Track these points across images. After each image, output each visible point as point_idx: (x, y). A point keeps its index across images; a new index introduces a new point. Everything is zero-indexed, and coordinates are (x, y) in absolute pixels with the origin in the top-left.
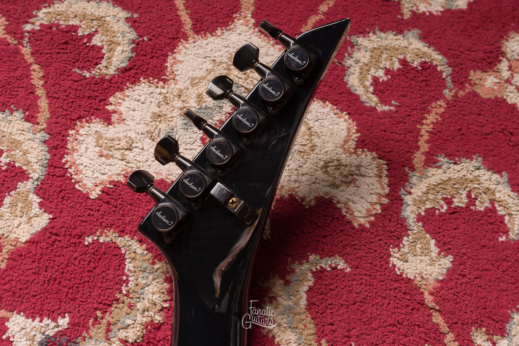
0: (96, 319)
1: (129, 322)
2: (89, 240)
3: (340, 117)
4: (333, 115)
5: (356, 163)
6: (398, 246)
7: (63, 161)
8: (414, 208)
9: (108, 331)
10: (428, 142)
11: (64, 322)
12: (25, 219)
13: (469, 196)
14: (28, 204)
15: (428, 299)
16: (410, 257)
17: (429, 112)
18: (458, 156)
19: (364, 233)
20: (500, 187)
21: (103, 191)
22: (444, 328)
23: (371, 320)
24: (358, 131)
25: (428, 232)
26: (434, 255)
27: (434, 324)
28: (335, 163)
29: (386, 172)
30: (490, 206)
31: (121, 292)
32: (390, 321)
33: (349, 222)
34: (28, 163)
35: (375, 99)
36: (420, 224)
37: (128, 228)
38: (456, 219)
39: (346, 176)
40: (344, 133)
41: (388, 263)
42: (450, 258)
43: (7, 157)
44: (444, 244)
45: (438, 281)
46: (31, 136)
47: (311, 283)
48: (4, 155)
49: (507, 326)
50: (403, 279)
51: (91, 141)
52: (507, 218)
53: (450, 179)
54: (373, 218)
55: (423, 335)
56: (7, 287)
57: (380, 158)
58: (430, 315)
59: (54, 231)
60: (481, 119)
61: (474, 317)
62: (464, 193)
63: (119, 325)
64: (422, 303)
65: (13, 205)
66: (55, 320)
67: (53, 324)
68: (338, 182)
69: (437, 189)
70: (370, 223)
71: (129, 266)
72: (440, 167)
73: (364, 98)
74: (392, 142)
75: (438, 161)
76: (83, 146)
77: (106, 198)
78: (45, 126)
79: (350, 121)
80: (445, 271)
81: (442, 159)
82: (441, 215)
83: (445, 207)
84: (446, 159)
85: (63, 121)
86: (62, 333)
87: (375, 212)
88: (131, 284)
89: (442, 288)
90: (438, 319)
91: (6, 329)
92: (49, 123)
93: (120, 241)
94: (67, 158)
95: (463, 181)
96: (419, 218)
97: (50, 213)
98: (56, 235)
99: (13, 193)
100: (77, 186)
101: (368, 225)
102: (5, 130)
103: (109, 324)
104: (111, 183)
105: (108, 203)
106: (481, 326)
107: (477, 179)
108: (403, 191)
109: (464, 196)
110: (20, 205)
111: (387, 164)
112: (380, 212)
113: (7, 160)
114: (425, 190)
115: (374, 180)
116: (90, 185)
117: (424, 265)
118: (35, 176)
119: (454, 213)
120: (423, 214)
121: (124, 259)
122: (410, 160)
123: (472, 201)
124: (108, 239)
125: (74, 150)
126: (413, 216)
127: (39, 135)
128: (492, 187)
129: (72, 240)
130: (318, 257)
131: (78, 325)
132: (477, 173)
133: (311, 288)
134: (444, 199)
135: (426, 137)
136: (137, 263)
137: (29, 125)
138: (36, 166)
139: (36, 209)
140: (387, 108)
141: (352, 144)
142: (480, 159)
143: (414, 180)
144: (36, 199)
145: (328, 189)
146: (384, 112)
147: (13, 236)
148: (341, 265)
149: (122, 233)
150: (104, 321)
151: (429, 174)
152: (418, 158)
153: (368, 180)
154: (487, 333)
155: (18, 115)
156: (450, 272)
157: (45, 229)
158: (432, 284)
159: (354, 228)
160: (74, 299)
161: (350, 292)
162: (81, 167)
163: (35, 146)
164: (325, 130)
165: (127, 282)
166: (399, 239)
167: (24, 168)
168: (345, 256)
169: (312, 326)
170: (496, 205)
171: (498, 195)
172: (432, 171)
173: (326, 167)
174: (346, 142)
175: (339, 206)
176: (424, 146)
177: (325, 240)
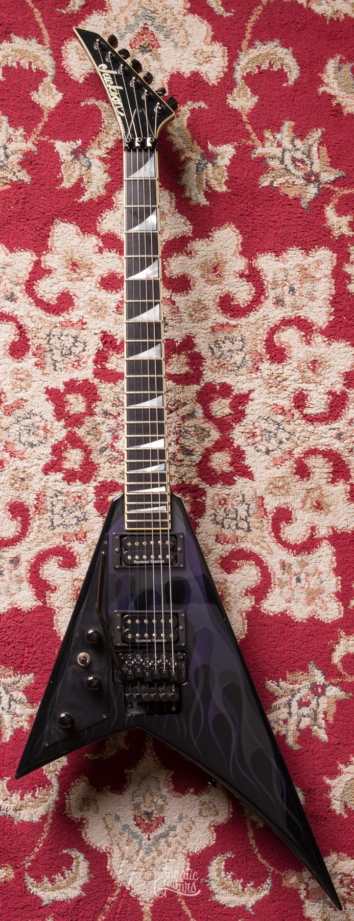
0: (93, 140)
1: (107, 140)
2: (83, 104)
3: (203, 23)
4: (199, 22)
5: (211, 50)
6: (231, 93)
7: (62, 64)
8: (241, 73)
9: (99, 144)
10: (250, 33)
11: (79, 142)
12: (51, 96)
13: (270, 63)
14: (51, 89)
15: (245, 118)
16: (237, 98)
17: (252, 14)
18: (266, 40)
19: (214, 89)
20: (287, 56)
21: (85, 79)
22: (251, 131)
23: (217, 130)
24: (212, 31)
25: (247, 85)
26: (249, 96)
27: (246, 129)
28: (200, 51)
29: (227, 54)
30: (280, 67)
31: (102, 127)
32: (226, 130)
33: (207, 83)
34: (46, 67)
35: (222, 9)
36: (243, 81)
37: (100, 96)
38: (262, 76)
39: (206, 58)
40: (205, 33)
41: (226, 102)
42: (257, 97)
43: (35, 65)
44: (255, 90)
45: (250, 109)
46: (43, 52)
47: (189, 116)
48: (33, 64)
49: (281, 128)
50: (233, 109)
51: (74, 51)
52: (288, 73)
53: (261, 54)
54: (219, 80)
55: (241, 135)
56: (51, 129)
57: (224, 46)
58: (245, 126)
59: (66, 101)
60: (282, 15)
61: (266, 125)
62: (268, 61)
63: (103, 142)
64: (241, 120)
65: (44, 90)
66: (75, 142)
67: (75, 144)
68: (201, 62)
69: (253, 61)
70: (218, 83)
71: (103, 115)
72: (256, 48)
73: (216, 10)
74: (231, 36)
75: (255, 44)
76: (71, 55)
77: (87, 82)
78: (49, 46)
79: (208, 25)
80: (254, 104)
81: (257, 43)
82: (254, 75)
83: (257, 70)
84: (260, 43)
85: (58, 41)
86: (80, 147)
87: (220, 77)
88: (106, 123)
89: (251, 113)
90: (249, 127)
91: (54, 148)
92: (50, 44)
93: (97, 103)
94: (64, 63)
95: (267, 55)
96: (243, 78)
97: (62, 92)
98: (67, 103)
99: (42, 84)
100: (71, 77)
101: (216, 84)
102: (29, 50)
103: (99, 142)
104: (88, 74)
105: (88, 85)
106: (268, 129)
107: (275, 53)
108: (235, 63)
109: (267, 63)
110: (47, 89)
111: (228, 49)
112: (222, 76)
113: (35, 67)
114: (247, 62)
115: (220, 59)
116: (78, 76)
117: (243, 101)
118: (51, 74)
119: (261, 73)
120: (245, 75)
121: (101, 112)
122: (240, 45)
123: (271, 65)
124: (91, 103)
125: (66, 58)
126: (240, 77)
127: (47, 51)
128: (283, 57)
129: (75, 105)
130: (192, 102)
131: (85, 143)
132: (276, 49)
133: (189, 118)
134: (257, 66)
135: (250, 30)
136: (107, 113)
137: (40, 46)
138: (49, 69)
139: (55, 91)
140: (229, 14)
141: (209, 39)
142: (278, 41)
143: (241, 57)
144: (54, 86)
145: (196, 66)
146: (227, 17)
147: (47, 105)
148: (203, 105)
149: (98, 99)
150: (97, 140)
151: (250, 53)
152: (245, 43)
153: (217, 59)
154: (272, 132)
155: (34, 41)
156: (257, 104)
157: (61, 101)
158: (247, 110)
159: (209, 86)
160: (81, 132)
161: (208, 118)
162: (72, 67)
163: (47, 57)
164: (194, 32)
165: (104, 122)
166: (232, 89)
167: (44, 70)
168: (205, 101)
169: (190, 135)
170: (284, 67)
171: (285, 61)
172: (251, 50)
173: (196, 54)
174: (206, 38)
175: (202, 75)
176: (248, 36)
177: (195, 94)
